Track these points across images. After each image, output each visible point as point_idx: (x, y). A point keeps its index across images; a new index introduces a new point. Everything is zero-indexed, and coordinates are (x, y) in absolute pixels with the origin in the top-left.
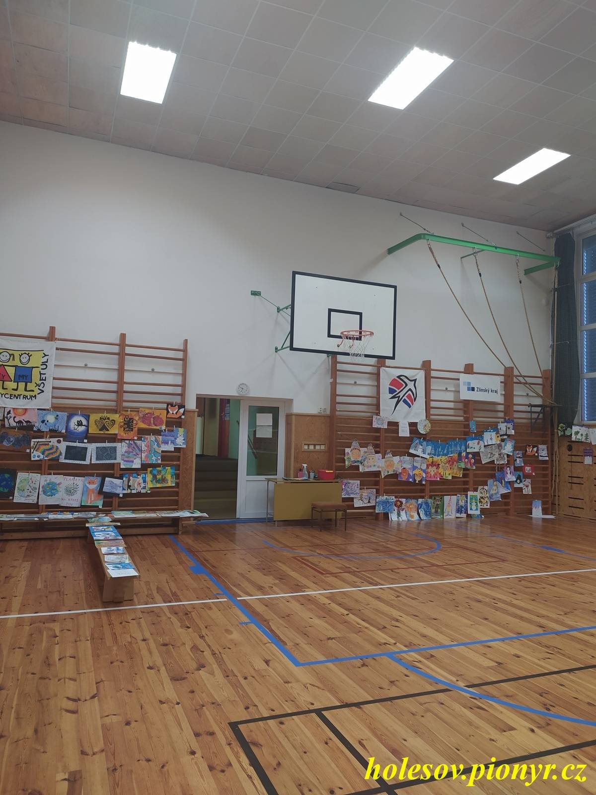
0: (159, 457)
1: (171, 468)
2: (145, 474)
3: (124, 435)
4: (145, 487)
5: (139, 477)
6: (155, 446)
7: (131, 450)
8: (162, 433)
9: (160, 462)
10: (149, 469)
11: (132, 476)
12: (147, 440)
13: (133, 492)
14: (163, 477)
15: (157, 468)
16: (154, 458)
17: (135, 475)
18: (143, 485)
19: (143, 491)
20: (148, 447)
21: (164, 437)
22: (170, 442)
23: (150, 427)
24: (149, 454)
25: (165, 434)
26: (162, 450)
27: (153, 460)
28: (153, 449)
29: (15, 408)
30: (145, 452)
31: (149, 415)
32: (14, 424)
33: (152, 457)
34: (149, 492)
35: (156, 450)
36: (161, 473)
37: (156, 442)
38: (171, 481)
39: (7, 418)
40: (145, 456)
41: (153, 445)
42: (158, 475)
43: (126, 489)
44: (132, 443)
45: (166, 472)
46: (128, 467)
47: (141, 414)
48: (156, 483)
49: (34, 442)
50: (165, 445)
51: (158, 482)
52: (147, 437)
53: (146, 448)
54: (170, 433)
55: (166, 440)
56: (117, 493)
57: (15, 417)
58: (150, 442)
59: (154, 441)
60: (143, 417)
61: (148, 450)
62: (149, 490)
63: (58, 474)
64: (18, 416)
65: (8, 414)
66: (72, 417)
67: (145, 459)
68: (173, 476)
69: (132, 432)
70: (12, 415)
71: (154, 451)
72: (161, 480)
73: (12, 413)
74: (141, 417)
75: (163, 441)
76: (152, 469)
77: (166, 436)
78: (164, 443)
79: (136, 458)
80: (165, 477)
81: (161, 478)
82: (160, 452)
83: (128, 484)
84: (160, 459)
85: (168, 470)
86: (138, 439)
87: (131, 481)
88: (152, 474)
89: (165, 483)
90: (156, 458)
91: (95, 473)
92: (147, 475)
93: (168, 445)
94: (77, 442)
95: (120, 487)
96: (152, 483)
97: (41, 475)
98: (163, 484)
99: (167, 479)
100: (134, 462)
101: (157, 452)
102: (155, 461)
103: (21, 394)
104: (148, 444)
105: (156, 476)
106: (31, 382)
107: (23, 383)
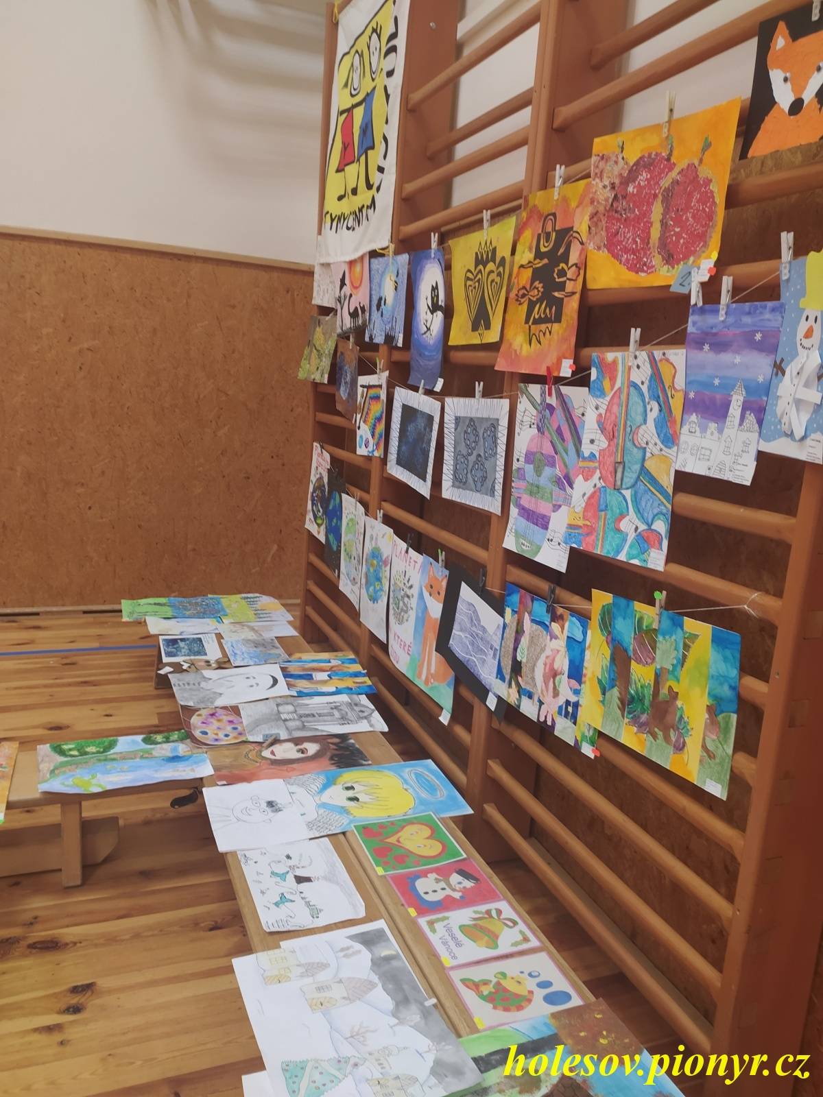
0: (661, 527)
1: (717, 640)
2: (584, 617)
3: (526, 347)
4: (576, 705)
5: (555, 627)
6: (648, 433)
7: (548, 449)
8: (695, 325)
9: (656, 560)
10: (602, 598)
11: (530, 613)
12: (613, 380)
13: (528, 709)
14: (664, 691)
15: (640, 607)
17: (540, 608)
18: (566, 693)
19: (564, 731)
20: (611, 437)
21: (706, 355)
22: (735, 410)
23: (644, 280)
24: (608, 490)
25: (714, 331)
26: (677, 472)
27: (625, 540)
28: (635, 450)
29: (351, 263)
30: (596, 468)
31: (644, 176)
32: (348, 323)
33: (622, 517)
34: (588, 750)
35: (647, 464)
36: (654, 648)
37: (657, 399)
38: (704, 747)
39: (340, 302)
40: (591, 497)
41: (639, 419)
42: (639, 661)
43: (507, 677)
44: (553, 401)
45: (685, 657)
46: (523, 550)
47: (601, 185)
48: (619, 712)
49: (361, 386)
50: (704, 429)
51: (629, 713)
52: (615, 362)
53: (604, 443)
54: (749, 313)
55: (717, 382)
56: (482, 678)
57: (351, 296)
58: (623, 397)
59: (644, 388)
60: (612, 205)
61: (610, 461)
62: (592, 743)
63: (388, 521)
64: (354, 291)
65: (341, 288)
66: (421, 271)
67: (585, 518)
68: (722, 712)
69: (556, 326)
70: (347, 289)
71: (637, 467)
72: (647, 703)
73: (347, 281)
74: (601, 209)
75: (696, 393)
76: (614, 604)
77: (720, 345)
78: (696, 412)
79: (560, 506)
80: (674, 696)
81: (648, 693)
82: (668, 482)
83: (515, 649)
84: (665, 543)
85: (697, 641)
86: (574, 373)
87: (524, 641)
88: (609, 633)
89: (667, 738)
90: (642, 527)
91: (444, 548)
92: (589, 632)
93: (721, 431)
94: (421, 390)
95: (495, 655)
96: (603, 702)
97: (366, 515)
98: (655, 736)
99: (681, 718)
100: (551, 526)
101: (653, 481)
102: (631, 547)
103: (363, 206)
104: (615, 409)
105: (630, 659)
106: (373, 148)
107: (364, 157)
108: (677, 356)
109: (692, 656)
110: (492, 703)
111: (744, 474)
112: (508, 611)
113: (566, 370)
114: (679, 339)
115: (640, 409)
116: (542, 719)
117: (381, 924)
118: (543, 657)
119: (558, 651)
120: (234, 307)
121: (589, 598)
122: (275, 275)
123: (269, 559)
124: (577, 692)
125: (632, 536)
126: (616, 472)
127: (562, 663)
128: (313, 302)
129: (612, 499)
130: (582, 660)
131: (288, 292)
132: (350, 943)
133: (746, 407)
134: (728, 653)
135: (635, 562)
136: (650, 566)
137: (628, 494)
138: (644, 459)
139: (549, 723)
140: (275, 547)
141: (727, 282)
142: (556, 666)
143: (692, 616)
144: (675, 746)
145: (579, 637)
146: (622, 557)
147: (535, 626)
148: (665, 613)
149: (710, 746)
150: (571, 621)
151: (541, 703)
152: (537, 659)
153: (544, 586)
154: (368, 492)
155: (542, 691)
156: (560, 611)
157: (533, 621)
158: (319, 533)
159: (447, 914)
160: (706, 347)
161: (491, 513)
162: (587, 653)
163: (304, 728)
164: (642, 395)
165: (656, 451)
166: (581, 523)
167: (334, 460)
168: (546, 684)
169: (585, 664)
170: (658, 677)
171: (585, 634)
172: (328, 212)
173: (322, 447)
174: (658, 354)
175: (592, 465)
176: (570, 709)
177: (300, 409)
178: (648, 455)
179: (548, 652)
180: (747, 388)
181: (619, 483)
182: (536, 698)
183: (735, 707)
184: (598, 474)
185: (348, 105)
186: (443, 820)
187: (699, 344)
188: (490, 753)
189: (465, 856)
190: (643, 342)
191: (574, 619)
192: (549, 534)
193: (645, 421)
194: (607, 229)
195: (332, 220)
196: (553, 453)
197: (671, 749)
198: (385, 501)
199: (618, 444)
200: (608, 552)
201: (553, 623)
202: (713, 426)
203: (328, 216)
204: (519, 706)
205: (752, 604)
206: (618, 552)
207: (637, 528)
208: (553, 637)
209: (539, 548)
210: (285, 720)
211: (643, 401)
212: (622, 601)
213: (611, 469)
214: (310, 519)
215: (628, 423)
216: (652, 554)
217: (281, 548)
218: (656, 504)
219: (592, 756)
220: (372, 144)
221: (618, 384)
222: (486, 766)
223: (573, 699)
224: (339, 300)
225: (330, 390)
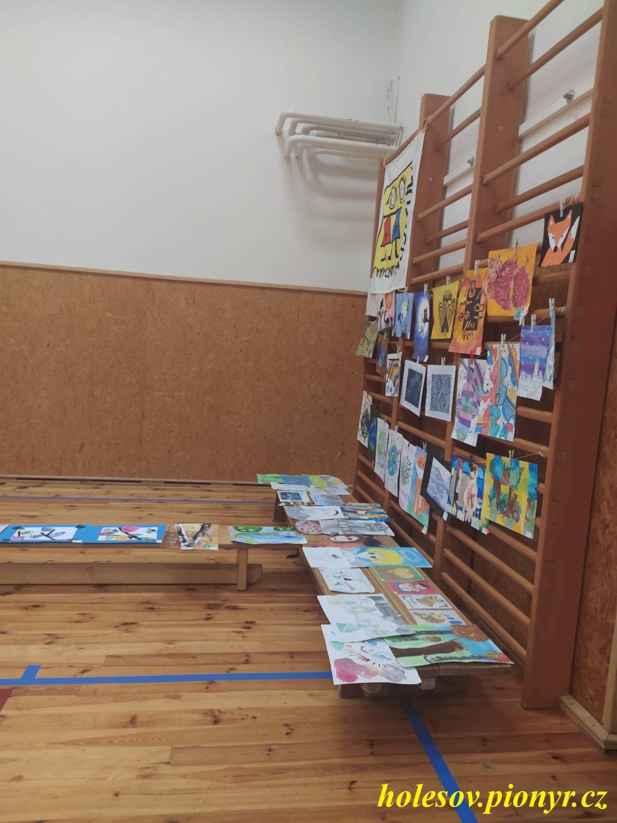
0: (512, 421)
1: (531, 469)
2: (483, 467)
3: (462, 341)
4: (480, 510)
5: (472, 473)
6: (508, 380)
7: (471, 389)
8: (523, 334)
9: (510, 437)
10: (490, 456)
11: (462, 468)
12: (496, 356)
13: (461, 516)
14: (513, 496)
15: (504, 458)
16: (501, 422)
17: (466, 465)
18: (476, 506)
19: (476, 524)
20: (495, 383)
21: (527, 346)
22: (536, 369)
23: (507, 313)
24: (493, 407)
25: (530, 336)
26: (518, 397)
27: (499, 429)
28: (503, 388)
29: (387, 295)
30: (488, 397)
31: (508, 269)
32: (384, 326)
33: (498, 418)
34: (485, 531)
35: (508, 394)
36: (509, 477)
37: (511, 365)
38: (526, 517)
39: (380, 314)
40: (487, 410)
41: (505, 374)
42: (504, 484)
43: (452, 502)
44: (473, 366)
45: (520, 478)
46: (459, 438)
47: (492, 271)
48: (496, 509)
49: (390, 359)
50: (527, 377)
51: (500, 508)
52: (496, 348)
53: (491, 385)
54: (540, 330)
55: (531, 358)
56: (441, 505)
57: (386, 312)
58: (500, 364)
59: (507, 360)
60: (496, 280)
61: (494, 393)
62: (487, 527)
63: (400, 431)
64: (388, 309)
65: (381, 307)
66: (420, 302)
67: (484, 420)
68: (532, 500)
69: (475, 331)
70: (384, 308)
71: (504, 396)
72: (506, 502)
73: (384, 304)
74: (493, 282)
75: (524, 363)
76: (495, 459)
77: (532, 343)
78: (524, 370)
79: (475, 416)
80: (516, 497)
81: (507, 497)
82: (514, 401)
83: (456, 487)
84: (514, 428)
85: (524, 471)
86: (482, 353)
87: (459, 482)
88: (493, 473)
89: (513, 517)
90: (506, 422)
91: (426, 442)
92: (486, 474)
93: (532, 378)
94: (418, 361)
95: (447, 492)
96: (490, 506)
97: (389, 428)
98: (509, 517)
99: (518, 506)
100: (471, 426)
101: (510, 401)
102: (501, 432)
103: (393, 266)
104: (496, 370)
105: (500, 483)
106: (399, 238)
107: (395, 241)
108: (517, 346)
109: (522, 477)
110: (445, 517)
111: (538, 397)
112: (453, 469)
113: (478, 352)
114: (518, 340)
115: (505, 370)
116: (466, 520)
117: (382, 595)
118: (467, 489)
119: (473, 485)
120: (322, 316)
121: (485, 457)
122: (346, 298)
123: (336, 459)
124: (480, 504)
125: (502, 427)
126: (496, 398)
127: (475, 491)
128: (366, 314)
129: (495, 410)
130: (483, 488)
131: (353, 307)
132: (367, 598)
133: (540, 368)
134: (534, 474)
135: (502, 438)
136: (508, 439)
137: (500, 407)
138: (506, 392)
139: (469, 521)
140: (340, 453)
141: (533, 317)
142: (472, 493)
143: (522, 460)
144: (516, 520)
145: (482, 477)
146: (497, 437)
147: (464, 474)
148: (513, 460)
149: (528, 517)
150: (479, 470)
151: (466, 512)
152: (465, 490)
153: (467, 454)
154: (391, 417)
155: (466, 506)
156: (474, 465)
157: (463, 472)
158: (364, 442)
159: (411, 595)
160: (527, 343)
161: (446, 421)
162: (485, 484)
163: (351, 531)
164: (506, 363)
165: (511, 388)
166: (482, 422)
167: (374, 400)
168: (468, 502)
169: (484, 490)
170: (510, 489)
171: (484, 475)
172: (375, 267)
173: (368, 393)
174: (511, 345)
175: (487, 395)
176: (478, 513)
177: (357, 373)
178: (508, 390)
179: (469, 486)
180: (540, 361)
181: (497, 403)
182: (464, 510)
183: (536, 497)
184: (489, 399)
185: (389, 214)
186: (417, 569)
187: (525, 342)
188: (445, 545)
189: (424, 579)
190: (507, 340)
191: (480, 469)
192: (470, 429)
193: (507, 375)
194: (495, 290)
195: (378, 272)
196: (473, 391)
197: (514, 521)
198: (399, 420)
199: (497, 386)
200: (492, 435)
201: (472, 472)
202: (529, 376)
203: (376, 269)
204: (456, 515)
205: (542, 451)
206: (496, 434)
207: (503, 423)
208: (471, 479)
209: (466, 436)
210: (342, 527)
211: (506, 366)
212: (498, 456)
213: (495, 397)
214: (360, 434)
215: (501, 376)
216: (509, 434)
217: (343, 453)
218: (511, 411)
219: (486, 534)
220: (398, 236)
221: (497, 359)
222: (443, 552)
223: (479, 507)
224: (379, 313)
225: (374, 361)
